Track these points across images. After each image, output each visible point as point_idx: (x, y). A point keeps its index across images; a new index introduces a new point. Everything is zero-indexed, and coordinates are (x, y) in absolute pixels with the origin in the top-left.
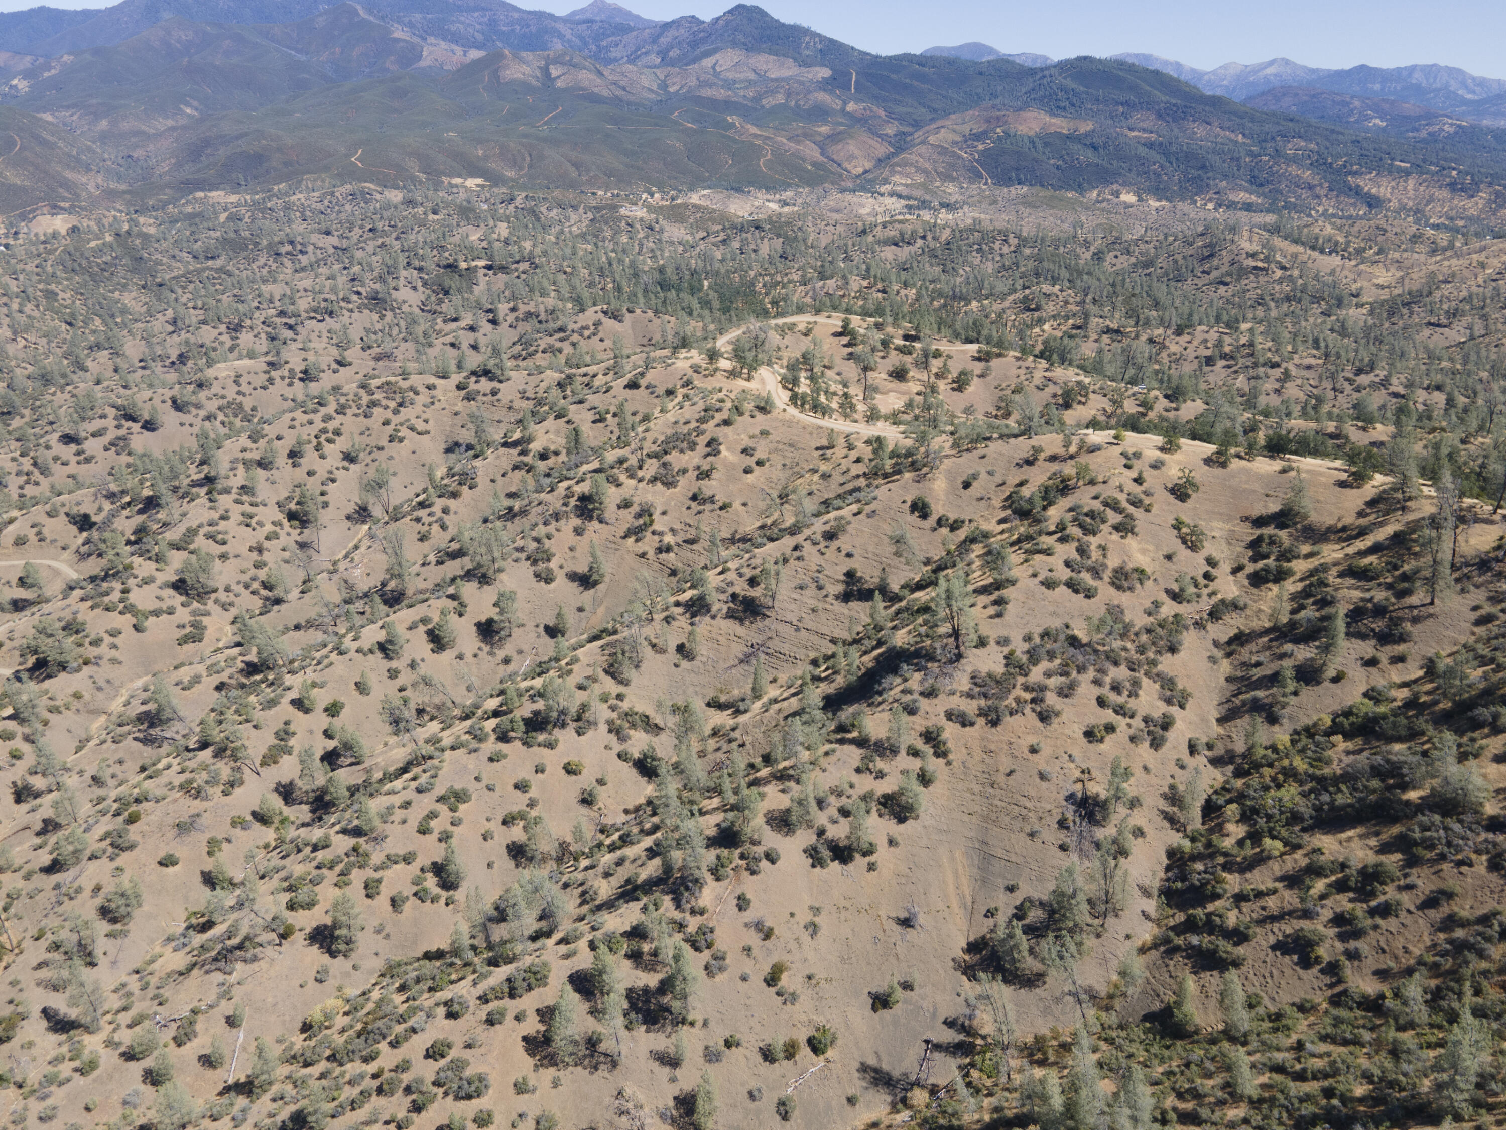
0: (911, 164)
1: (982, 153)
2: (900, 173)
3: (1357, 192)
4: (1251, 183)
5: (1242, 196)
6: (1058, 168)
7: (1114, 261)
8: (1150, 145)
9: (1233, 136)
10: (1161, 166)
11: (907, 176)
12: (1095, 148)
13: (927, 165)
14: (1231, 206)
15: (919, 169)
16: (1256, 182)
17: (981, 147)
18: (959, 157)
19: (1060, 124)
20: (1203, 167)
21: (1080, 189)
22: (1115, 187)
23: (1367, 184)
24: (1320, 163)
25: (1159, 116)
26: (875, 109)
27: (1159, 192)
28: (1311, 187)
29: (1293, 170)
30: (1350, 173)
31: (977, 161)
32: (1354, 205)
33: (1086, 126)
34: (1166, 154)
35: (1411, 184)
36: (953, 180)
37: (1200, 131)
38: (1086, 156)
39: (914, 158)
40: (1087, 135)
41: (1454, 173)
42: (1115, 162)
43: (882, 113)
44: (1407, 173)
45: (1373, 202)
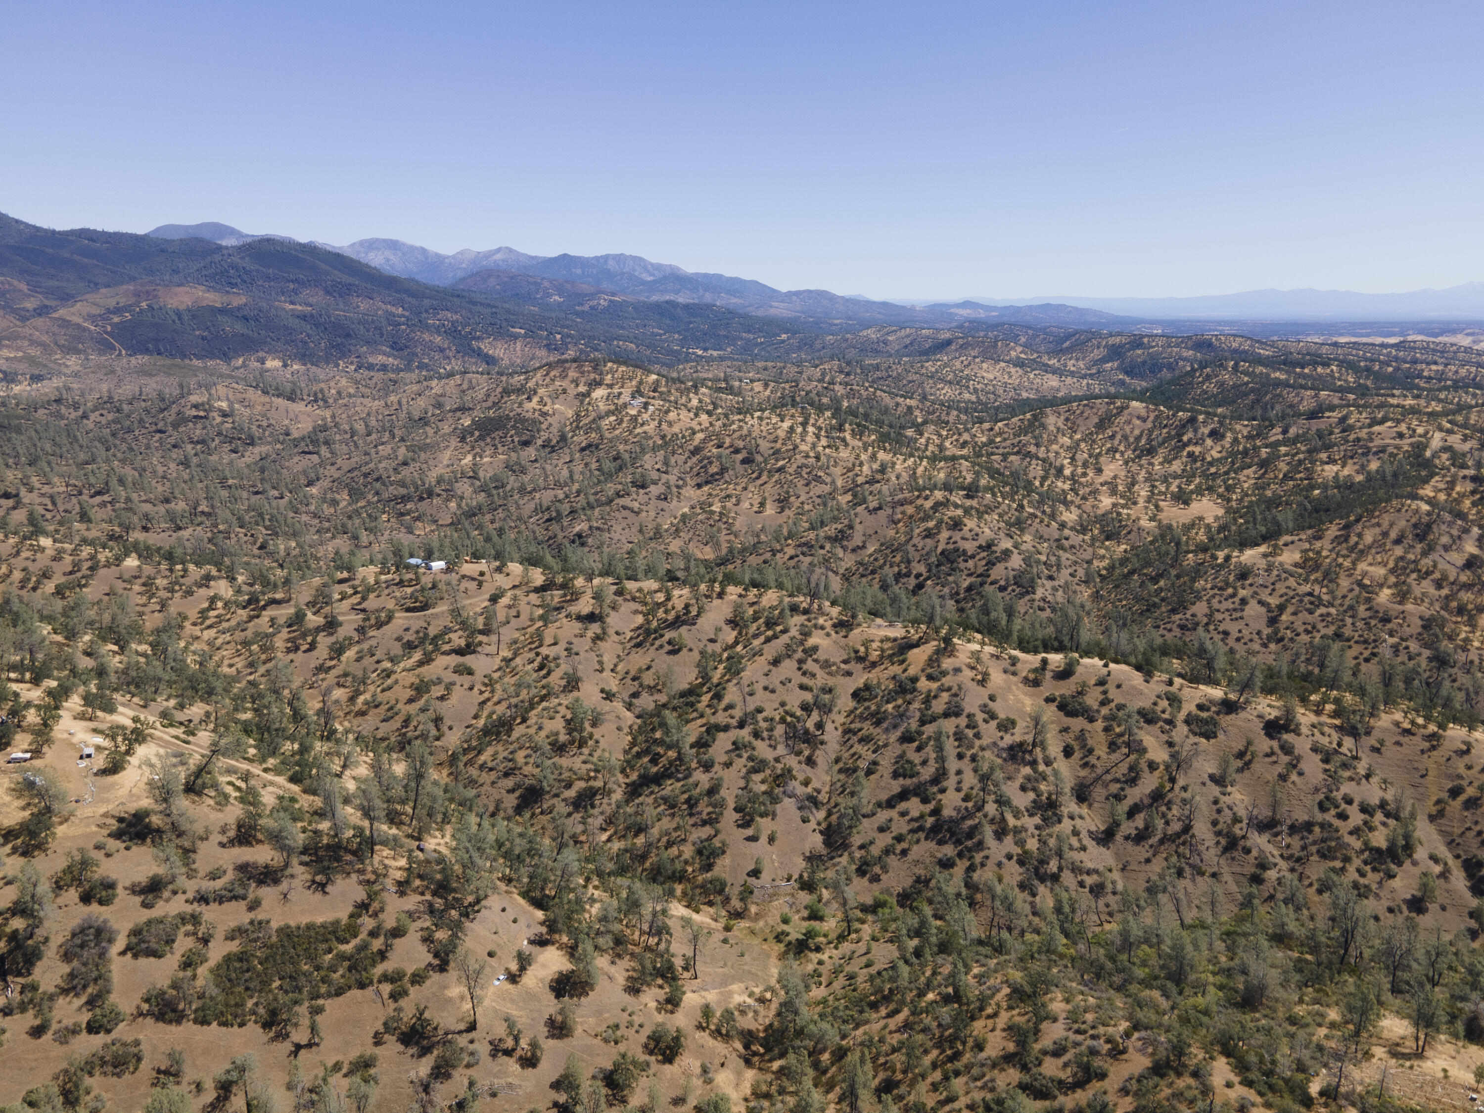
0: (24, 338)
1: (115, 326)
2: (7, 346)
3: (480, 354)
4: (392, 348)
5: (380, 359)
6: (204, 338)
7: (99, 419)
8: (304, 317)
9: (393, 309)
10: (308, 335)
11: (18, 349)
12: (246, 318)
13: (45, 338)
14: (370, 367)
15: (33, 343)
16: (397, 347)
17: (116, 320)
18: (85, 329)
19: (212, 298)
20: (348, 335)
21: (226, 357)
22: (261, 354)
23: (486, 346)
24: (452, 332)
25: (327, 292)
26: (15, 282)
27: (305, 357)
28: (442, 350)
29: (426, 337)
30: (474, 338)
31: (107, 333)
32: (476, 363)
33: (239, 300)
34: (317, 325)
35: (519, 345)
36: (78, 352)
37: (364, 305)
38: (230, 326)
39: (27, 331)
40: (239, 308)
41: (558, 337)
42: (263, 332)
43: (24, 287)
44: (516, 337)
45: (490, 360)
